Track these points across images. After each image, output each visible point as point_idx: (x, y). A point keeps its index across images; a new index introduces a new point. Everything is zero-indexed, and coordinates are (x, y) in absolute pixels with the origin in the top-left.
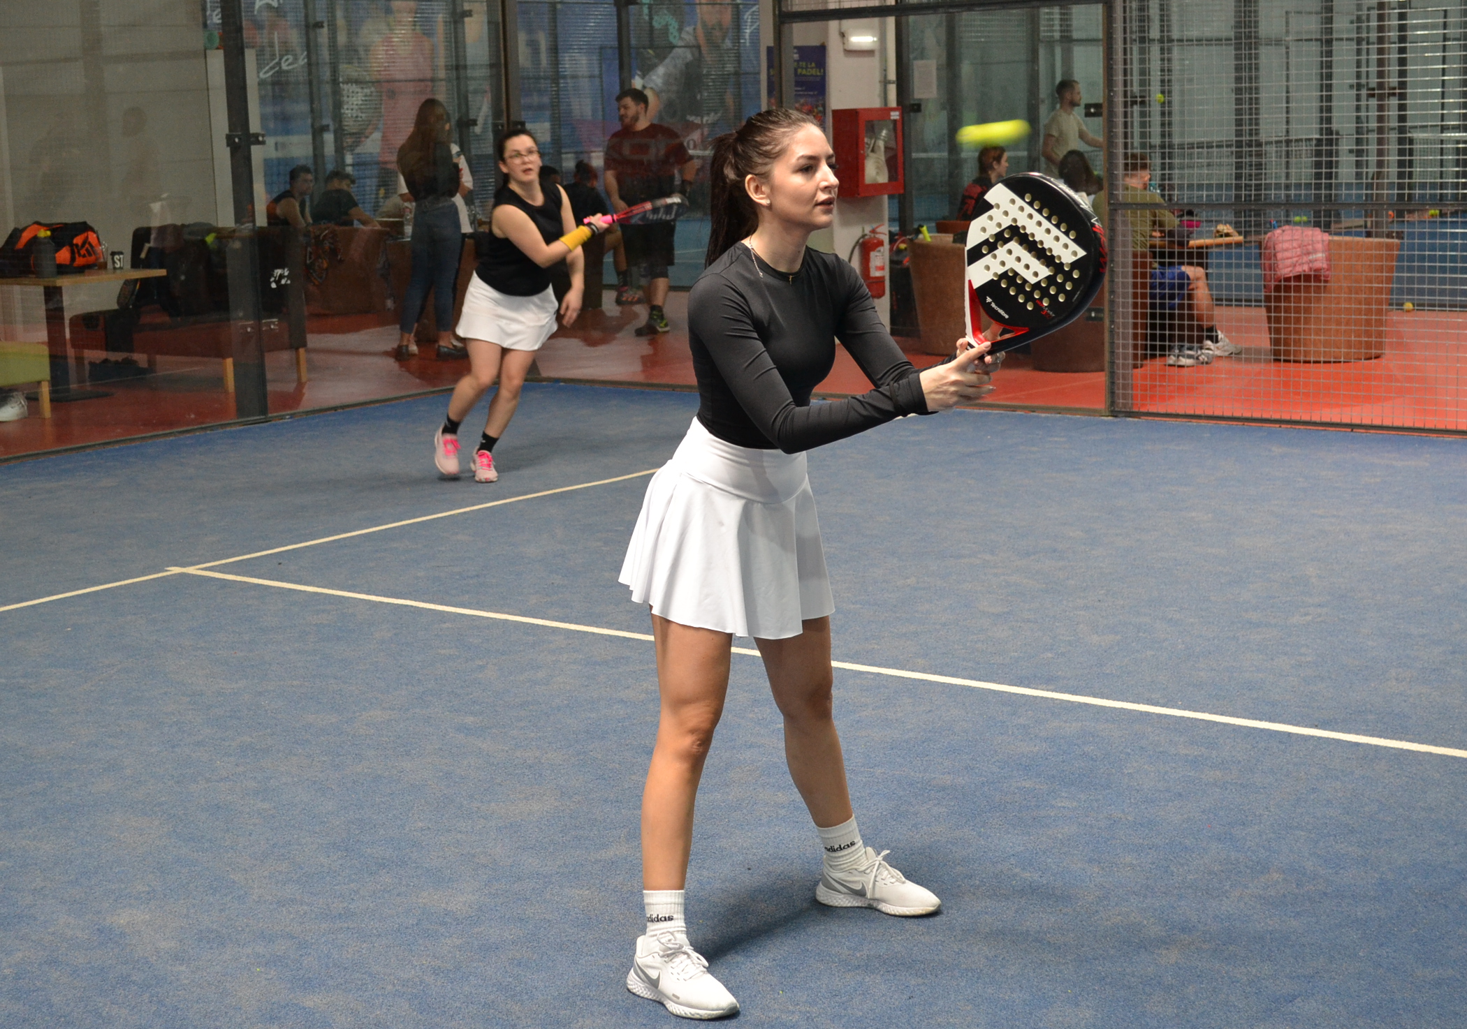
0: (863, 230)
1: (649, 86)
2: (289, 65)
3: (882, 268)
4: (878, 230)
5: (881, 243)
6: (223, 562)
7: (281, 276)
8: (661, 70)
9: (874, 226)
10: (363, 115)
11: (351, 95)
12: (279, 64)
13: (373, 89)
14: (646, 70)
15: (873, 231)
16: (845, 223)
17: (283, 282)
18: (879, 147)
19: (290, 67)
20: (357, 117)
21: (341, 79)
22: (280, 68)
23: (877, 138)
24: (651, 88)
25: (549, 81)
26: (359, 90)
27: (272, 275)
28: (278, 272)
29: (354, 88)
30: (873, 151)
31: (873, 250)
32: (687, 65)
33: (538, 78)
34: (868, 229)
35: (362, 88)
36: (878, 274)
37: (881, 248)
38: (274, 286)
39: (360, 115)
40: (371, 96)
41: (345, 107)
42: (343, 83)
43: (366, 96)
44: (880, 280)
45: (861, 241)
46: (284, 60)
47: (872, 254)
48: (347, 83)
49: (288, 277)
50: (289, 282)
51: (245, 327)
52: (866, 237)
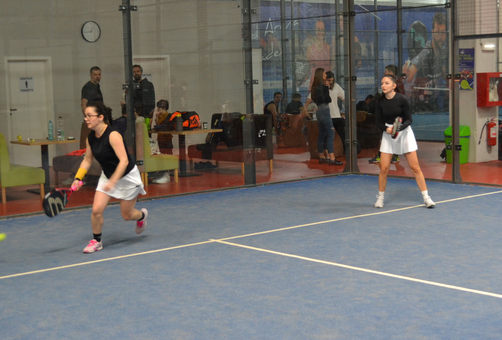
0: (488, 120)
1: (413, 63)
2: (277, 54)
3: (495, 134)
4: (494, 120)
5: (495, 125)
6: (231, 238)
7: (263, 133)
8: (417, 57)
9: (492, 118)
10: (304, 73)
11: (299, 66)
12: (273, 54)
13: (308, 64)
14: (412, 58)
15: (492, 120)
16: (481, 117)
17: (263, 135)
18: (495, 87)
19: (277, 55)
20: (301, 74)
21: (296, 60)
22: (273, 56)
23: (494, 84)
24: (414, 64)
25: (374, 61)
26: (302, 64)
27: (259, 132)
28: (261, 131)
29: (301, 63)
30: (492, 89)
31: (492, 127)
32: (428, 56)
33: (370, 60)
34: (490, 119)
35: (304, 63)
36: (493, 136)
37: (495, 127)
38: (260, 136)
39: (302, 73)
40: (307, 66)
41: (297, 70)
42: (296, 61)
43: (305, 66)
44: (495, 139)
45: (487, 123)
46: (275, 53)
47: (491, 129)
48: (298, 61)
49: (265, 133)
50: (265, 135)
51: (248, 151)
52: (489, 122)
